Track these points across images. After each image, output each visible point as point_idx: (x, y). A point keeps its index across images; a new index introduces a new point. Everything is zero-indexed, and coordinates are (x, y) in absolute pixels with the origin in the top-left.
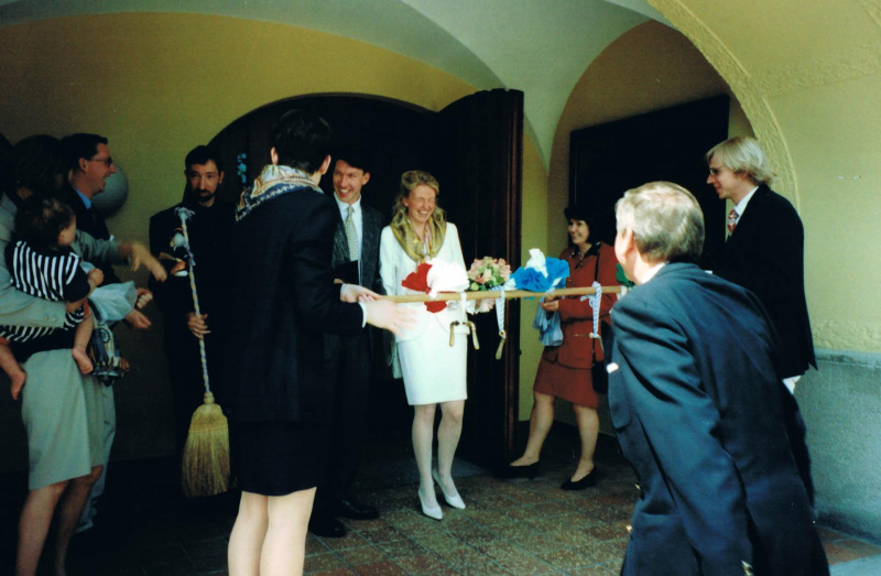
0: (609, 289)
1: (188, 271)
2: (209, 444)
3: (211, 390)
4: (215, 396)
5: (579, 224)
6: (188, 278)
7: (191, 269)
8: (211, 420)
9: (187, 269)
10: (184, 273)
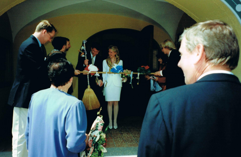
0: (135, 73)
1: (85, 55)
2: (89, 98)
3: (90, 85)
4: (90, 86)
5: (160, 59)
6: (85, 57)
7: (86, 55)
8: (89, 92)
9: (84, 55)
10: (84, 56)
